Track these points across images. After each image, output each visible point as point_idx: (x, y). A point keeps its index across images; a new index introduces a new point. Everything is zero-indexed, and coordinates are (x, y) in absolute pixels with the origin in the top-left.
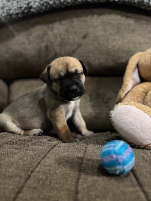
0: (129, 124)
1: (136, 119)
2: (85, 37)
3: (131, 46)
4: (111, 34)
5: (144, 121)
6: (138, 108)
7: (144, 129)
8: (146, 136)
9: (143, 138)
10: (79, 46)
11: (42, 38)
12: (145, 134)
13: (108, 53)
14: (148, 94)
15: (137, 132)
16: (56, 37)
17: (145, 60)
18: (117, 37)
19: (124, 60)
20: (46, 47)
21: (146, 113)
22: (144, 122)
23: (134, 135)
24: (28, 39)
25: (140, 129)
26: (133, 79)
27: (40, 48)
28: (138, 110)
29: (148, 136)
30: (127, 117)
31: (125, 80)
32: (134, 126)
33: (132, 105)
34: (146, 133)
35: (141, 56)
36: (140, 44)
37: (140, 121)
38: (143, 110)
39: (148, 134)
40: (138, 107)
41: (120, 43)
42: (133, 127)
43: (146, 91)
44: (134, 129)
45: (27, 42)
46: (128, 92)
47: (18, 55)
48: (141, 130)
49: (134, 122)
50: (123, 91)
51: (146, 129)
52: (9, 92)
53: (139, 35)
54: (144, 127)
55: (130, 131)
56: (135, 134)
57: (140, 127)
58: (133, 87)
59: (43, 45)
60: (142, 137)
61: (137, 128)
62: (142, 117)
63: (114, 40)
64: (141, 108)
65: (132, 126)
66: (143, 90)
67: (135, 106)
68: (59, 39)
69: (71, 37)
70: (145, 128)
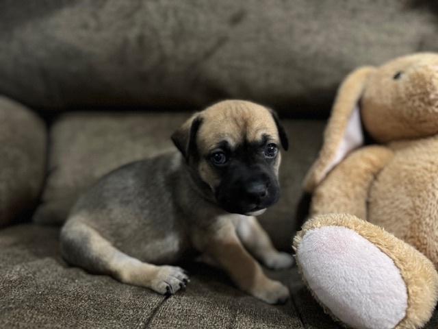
0: (343, 281)
1: (360, 268)
2: (237, 19)
3: (345, 50)
4: (299, 16)
5: (380, 277)
6: (362, 235)
7: (378, 297)
8: (383, 315)
9: (376, 320)
10: (222, 41)
11: (129, 16)
12: (380, 308)
13: (290, 63)
14: (380, 178)
15: (361, 303)
16: (165, 16)
17: (379, 92)
18: (315, 25)
19: (326, 83)
20: (141, 39)
21: (382, 251)
22: (379, 279)
23: (353, 310)
24: (95, 16)
25: (368, 296)
26: (348, 138)
27: (126, 42)
28: (364, 241)
29: (387, 314)
30: (337, 261)
31: (327, 140)
32: (355, 288)
33: (348, 227)
34: (382, 307)
35: (368, 76)
36: (368, 44)
37: (371, 276)
38: (375, 243)
39: (388, 310)
40: (363, 232)
41: (320, 39)
42: (352, 290)
43: (375, 170)
44: (353, 294)
45: (92, 23)
46: (334, 168)
47: (71, 54)
48: (370, 299)
49: (355, 279)
50: (320, 167)
51: (384, 296)
52: (49, 142)
53: (368, 22)
54: (378, 292)
55: (344, 298)
56: (356, 307)
57: (369, 292)
58: (345, 157)
59: (133, 34)
60: (374, 317)
61: (362, 294)
62: (374, 264)
63: (307, 32)
64: (369, 238)
65: (349, 288)
66: (369, 166)
67: (356, 230)
68: (172, 22)
69: (202, 18)
70: (380, 294)
